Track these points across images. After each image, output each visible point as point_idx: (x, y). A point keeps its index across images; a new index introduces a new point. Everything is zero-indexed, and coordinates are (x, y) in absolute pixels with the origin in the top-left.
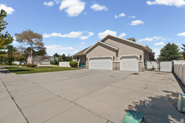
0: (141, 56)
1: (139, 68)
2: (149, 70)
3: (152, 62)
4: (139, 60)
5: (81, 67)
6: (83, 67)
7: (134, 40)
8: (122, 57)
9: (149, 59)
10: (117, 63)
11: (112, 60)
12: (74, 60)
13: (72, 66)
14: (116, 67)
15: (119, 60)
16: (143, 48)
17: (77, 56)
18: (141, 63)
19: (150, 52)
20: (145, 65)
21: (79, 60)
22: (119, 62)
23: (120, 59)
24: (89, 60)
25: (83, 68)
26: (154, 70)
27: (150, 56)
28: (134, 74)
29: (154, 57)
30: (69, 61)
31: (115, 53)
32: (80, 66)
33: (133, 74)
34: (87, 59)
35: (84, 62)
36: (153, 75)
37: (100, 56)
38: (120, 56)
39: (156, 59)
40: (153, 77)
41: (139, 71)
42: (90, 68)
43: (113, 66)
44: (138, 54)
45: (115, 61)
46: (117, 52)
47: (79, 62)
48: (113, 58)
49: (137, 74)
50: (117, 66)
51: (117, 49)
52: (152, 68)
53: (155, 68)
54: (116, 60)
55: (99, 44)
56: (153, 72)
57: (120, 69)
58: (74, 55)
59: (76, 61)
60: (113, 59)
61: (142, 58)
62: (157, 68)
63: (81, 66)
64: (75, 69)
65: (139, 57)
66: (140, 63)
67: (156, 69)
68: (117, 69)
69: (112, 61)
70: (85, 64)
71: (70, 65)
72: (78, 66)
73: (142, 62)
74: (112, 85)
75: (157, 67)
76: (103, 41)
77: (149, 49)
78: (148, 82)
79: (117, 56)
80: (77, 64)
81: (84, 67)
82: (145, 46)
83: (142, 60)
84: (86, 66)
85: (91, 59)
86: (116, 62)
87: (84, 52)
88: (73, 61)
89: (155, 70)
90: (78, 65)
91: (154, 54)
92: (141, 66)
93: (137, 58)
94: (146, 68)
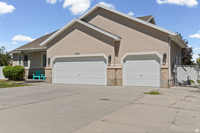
0: (165, 56)
1: (161, 80)
2: (180, 84)
3: (186, 68)
4: (162, 63)
5: (33, 80)
6: (39, 80)
7: (152, 21)
8: (128, 56)
9: (180, 61)
10: (116, 69)
11: (106, 63)
12: (15, 64)
13: (9, 77)
14: (114, 78)
15: (120, 63)
16: (170, 38)
17: (23, 52)
18: (166, 70)
19: (183, 47)
20: (173, 74)
21: (29, 62)
22: (120, 67)
23: (122, 61)
24: (54, 63)
25: (39, 82)
26: (190, 84)
27: (183, 55)
28: (152, 93)
29: (190, 57)
30: (2, 66)
31: (113, 48)
32: (30, 77)
33: (148, 93)
34: (47, 61)
35: (42, 67)
36: (189, 94)
37: (78, 54)
38: (123, 54)
39: (195, 62)
40: (187, 98)
41: (162, 87)
42: (55, 81)
43: (107, 76)
44: (159, 51)
45: (112, 66)
46: (116, 44)
47: (27, 68)
48: (107, 58)
49: (158, 94)
50: (117, 77)
51: (116, 38)
52: (186, 80)
53: (192, 80)
54: (115, 63)
55: (75, 26)
56: (188, 88)
57: (122, 83)
58: (15, 50)
59: (22, 64)
60: (107, 61)
61: (167, 60)
62: (195, 81)
63: (34, 77)
64: (18, 85)
65: (161, 57)
66: (164, 71)
67: (193, 82)
68: (115, 82)
69: (106, 66)
70: (44, 73)
71: (4, 73)
72: (26, 78)
73: (167, 68)
74: (104, 118)
75: (196, 79)
76: (86, 19)
77: (182, 42)
78: (179, 110)
79: (117, 54)
80: (23, 71)
81: (42, 78)
82: (174, 34)
83: (168, 64)
84: (46, 76)
85: (58, 60)
86: (114, 67)
87: (41, 45)
88: (12, 65)
89: (192, 85)
90: (27, 74)
91: (191, 51)
92: (165, 75)
93: (158, 60)
94: (174, 80)
